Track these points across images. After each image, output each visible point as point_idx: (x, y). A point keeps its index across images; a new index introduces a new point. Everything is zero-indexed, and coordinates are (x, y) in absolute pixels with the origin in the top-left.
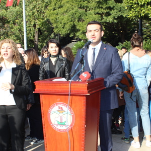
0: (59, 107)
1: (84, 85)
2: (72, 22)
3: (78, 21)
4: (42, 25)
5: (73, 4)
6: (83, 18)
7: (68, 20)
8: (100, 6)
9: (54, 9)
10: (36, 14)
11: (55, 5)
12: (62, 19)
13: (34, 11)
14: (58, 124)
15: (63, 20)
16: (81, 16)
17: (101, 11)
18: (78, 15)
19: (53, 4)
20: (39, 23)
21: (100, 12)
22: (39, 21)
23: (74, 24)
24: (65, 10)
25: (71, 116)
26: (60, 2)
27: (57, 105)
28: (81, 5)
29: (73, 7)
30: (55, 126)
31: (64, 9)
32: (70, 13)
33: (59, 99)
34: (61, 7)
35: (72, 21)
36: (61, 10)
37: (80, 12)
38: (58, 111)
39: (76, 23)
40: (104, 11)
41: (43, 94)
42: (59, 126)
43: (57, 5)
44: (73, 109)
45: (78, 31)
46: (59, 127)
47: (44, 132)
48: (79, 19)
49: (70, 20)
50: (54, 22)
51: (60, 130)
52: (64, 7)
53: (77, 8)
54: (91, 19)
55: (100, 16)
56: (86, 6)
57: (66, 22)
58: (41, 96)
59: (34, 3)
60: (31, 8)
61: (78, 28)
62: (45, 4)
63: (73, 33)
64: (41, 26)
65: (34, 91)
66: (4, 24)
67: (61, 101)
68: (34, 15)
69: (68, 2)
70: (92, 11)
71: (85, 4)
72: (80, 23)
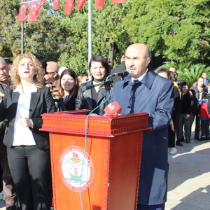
0: (74, 153)
1: (107, 122)
2: (158, 36)
3: (167, 33)
4: (119, 39)
5: (161, 9)
6: (174, 29)
7: (153, 32)
8: (201, 12)
9: (135, 17)
10: (110, 23)
11: (137, 10)
12: (145, 31)
13: (108, 19)
14: (72, 179)
15: (146, 33)
16: (171, 26)
17: (201, 19)
18: (167, 25)
19: (134, 9)
20: (116, 36)
21: (199, 21)
22: (115, 33)
23: (161, 38)
24: (150, 18)
25: (89, 168)
26: (143, 7)
27: (71, 150)
28: (172, 11)
29: (161, 13)
30: (68, 181)
31: (149, 16)
32: (155, 22)
33: (74, 142)
34: (144, 13)
35: (157, 33)
36: (144, 18)
37: (171, 21)
38: (72, 159)
39: (164, 36)
40: (206, 19)
41: (54, 133)
42: (73, 182)
43: (139, 10)
44: (92, 158)
45: (167, 47)
46: (73, 184)
47: (53, 189)
48: (169, 31)
49: (156, 32)
50: (133, 34)
51: (74, 188)
52: (148, 13)
53: (166, 15)
54: (186, 31)
55: (200, 26)
56: (180, 12)
57: (149, 35)
58: (50, 135)
59: (109, 8)
60: (104, 15)
61: (166, 43)
62: (123, 9)
63: (159, 51)
64: (116, 40)
65: (41, 128)
66: (65, 37)
67: (76, 144)
68: (108, 25)
69: (153, 7)
70: (189, 20)
71: (178, 9)
72: (170, 36)
